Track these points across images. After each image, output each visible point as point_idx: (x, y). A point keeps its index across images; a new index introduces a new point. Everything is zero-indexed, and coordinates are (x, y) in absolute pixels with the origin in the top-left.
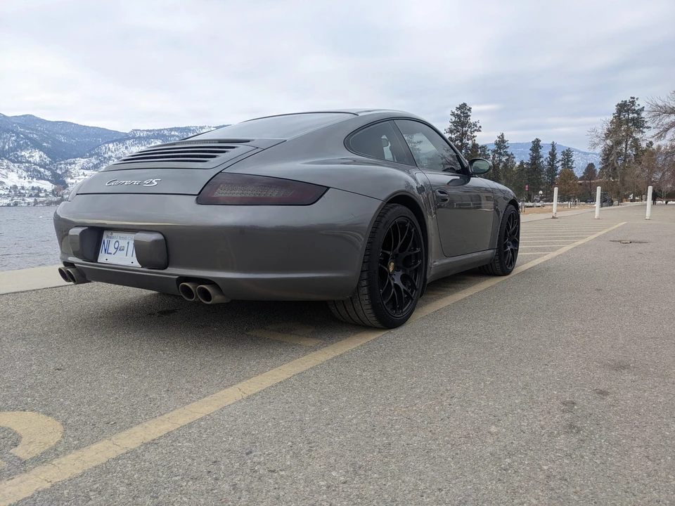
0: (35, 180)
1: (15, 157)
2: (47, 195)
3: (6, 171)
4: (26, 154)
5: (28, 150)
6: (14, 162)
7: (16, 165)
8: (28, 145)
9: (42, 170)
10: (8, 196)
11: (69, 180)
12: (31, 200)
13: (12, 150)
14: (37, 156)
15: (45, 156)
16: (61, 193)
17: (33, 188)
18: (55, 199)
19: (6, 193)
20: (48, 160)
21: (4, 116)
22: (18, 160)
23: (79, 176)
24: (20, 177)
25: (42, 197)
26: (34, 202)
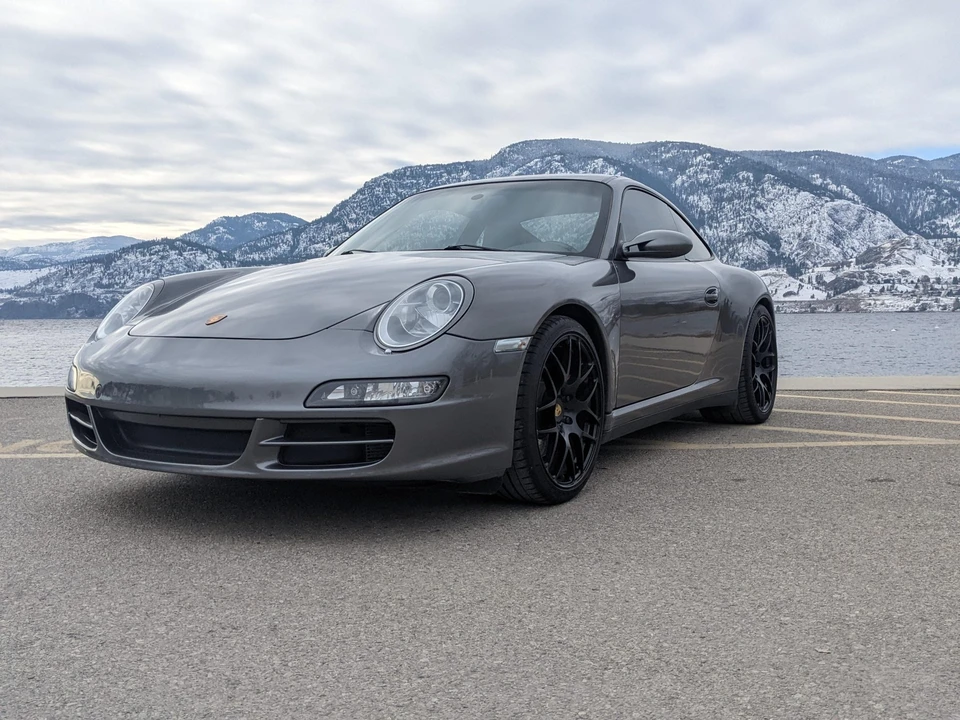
1: (930, 228)
3: (913, 252)
4: (949, 221)
5: (955, 214)
6: (928, 237)
7: (931, 241)
8: (955, 206)
10: (913, 294)
12: (949, 301)
13: (927, 216)
17: (955, 281)
19: (910, 290)
21: (921, 161)
22: (934, 234)
24: (936, 262)
26: (954, 304)
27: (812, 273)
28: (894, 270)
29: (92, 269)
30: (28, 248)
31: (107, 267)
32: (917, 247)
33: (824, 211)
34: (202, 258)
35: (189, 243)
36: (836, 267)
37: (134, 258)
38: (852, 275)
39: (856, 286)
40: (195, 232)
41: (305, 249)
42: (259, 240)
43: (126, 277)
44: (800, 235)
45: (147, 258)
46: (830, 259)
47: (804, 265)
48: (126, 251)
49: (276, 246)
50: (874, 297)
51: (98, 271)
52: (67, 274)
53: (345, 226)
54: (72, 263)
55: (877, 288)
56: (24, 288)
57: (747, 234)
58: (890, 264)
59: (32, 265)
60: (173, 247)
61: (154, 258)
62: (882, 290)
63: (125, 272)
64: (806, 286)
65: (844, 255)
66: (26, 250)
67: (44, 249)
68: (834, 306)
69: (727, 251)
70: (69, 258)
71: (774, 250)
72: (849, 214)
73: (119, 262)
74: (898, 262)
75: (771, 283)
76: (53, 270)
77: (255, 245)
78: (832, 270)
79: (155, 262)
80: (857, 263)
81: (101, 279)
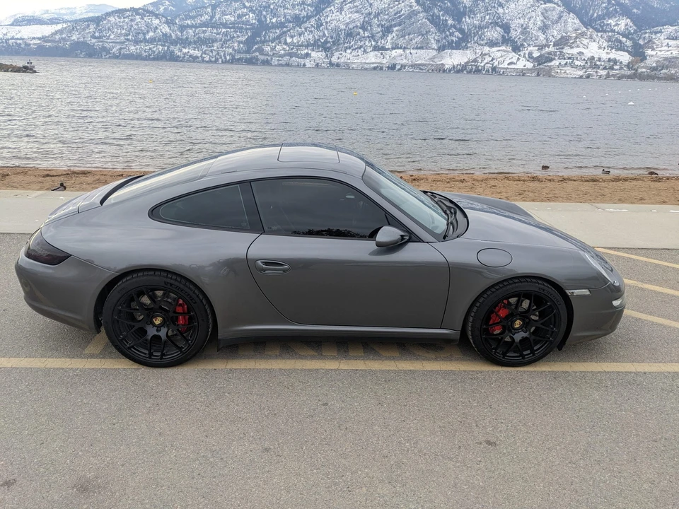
0: (613, 50)
1: (600, 26)
2: (621, 68)
3: (588, 41)
4: (612, 22)
5: (616, 17)
6: (598, 31)
7: (599, 34)
8: (617, 12)
9: (624, 40)
10: (584, 67)
11: (649, 52)
12: (603, 73)
13: (601, 18)
14: (622, 24)
15: (631, 24)
16: (636, 67)
17: (610, 60)
18: (629, 72)
19: (582, 64)
20: (633, 28)
22: (602, 29)
23: (662, 46)
24: (600, 48)
25: (616, 70)
26: (606, 75)
27: (526, 51)
28: (575, 51)
29: (88, 26)
30: (47, 11)
31: (98, 25)
32: (591, 37)
33: (539, 11)
34: (156, 22)
35: (148, 11)
36: (541, 47)
37: (114, 19)
38: (550, 53)
39: (551, 60)
40: (151, 4)
41: (219, 18)
42: (190, 11)
43: (110, 32)
44: (522, 25)
45: (122, 20)
46: (538, 42)
47: (522, 45)
48: (108, 14)
49: (201, 16)
50: (561, 68)
51: (92, 27)
52: (73, 28)
53: (244, 4)
54: (76, 21)
55: (563, 62)
56: (48, 37)
57: (491, 23)
58: (573, 48)
59: (52, 21)
60: (138, 14)
61: (127, 20)
62: (566, 64)
63: (109, 29)
64: (521, 59)
65: (547, 40)
66: (47, 12)
67: (58, 11)
68: (536, 72)
69: (478, 33)
70: (74, 18)
71: (506, 35)
72: (554, 13)
73: (105, 22)
74: (578, 47)
75: (502, 56)
76: (65, 26)
77: (188, 15)
78: (539, 49)
79: (127, 23)
80: (554, 46)
81: (95, 33)
